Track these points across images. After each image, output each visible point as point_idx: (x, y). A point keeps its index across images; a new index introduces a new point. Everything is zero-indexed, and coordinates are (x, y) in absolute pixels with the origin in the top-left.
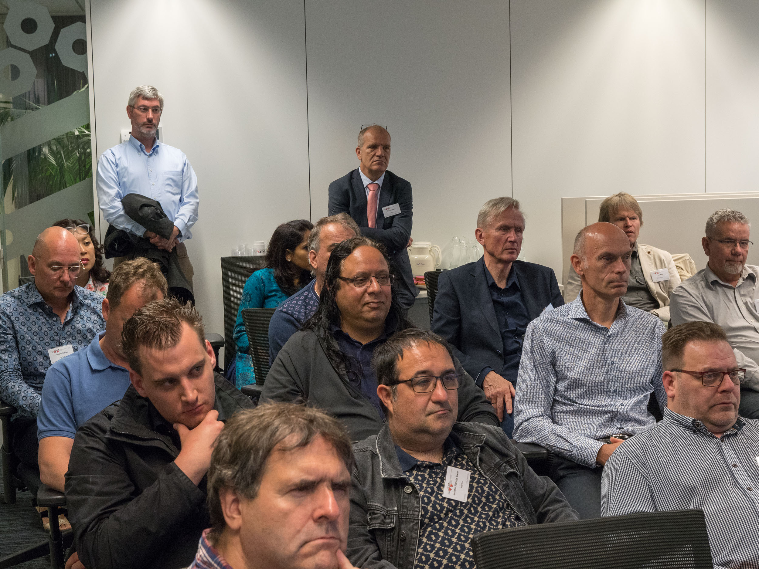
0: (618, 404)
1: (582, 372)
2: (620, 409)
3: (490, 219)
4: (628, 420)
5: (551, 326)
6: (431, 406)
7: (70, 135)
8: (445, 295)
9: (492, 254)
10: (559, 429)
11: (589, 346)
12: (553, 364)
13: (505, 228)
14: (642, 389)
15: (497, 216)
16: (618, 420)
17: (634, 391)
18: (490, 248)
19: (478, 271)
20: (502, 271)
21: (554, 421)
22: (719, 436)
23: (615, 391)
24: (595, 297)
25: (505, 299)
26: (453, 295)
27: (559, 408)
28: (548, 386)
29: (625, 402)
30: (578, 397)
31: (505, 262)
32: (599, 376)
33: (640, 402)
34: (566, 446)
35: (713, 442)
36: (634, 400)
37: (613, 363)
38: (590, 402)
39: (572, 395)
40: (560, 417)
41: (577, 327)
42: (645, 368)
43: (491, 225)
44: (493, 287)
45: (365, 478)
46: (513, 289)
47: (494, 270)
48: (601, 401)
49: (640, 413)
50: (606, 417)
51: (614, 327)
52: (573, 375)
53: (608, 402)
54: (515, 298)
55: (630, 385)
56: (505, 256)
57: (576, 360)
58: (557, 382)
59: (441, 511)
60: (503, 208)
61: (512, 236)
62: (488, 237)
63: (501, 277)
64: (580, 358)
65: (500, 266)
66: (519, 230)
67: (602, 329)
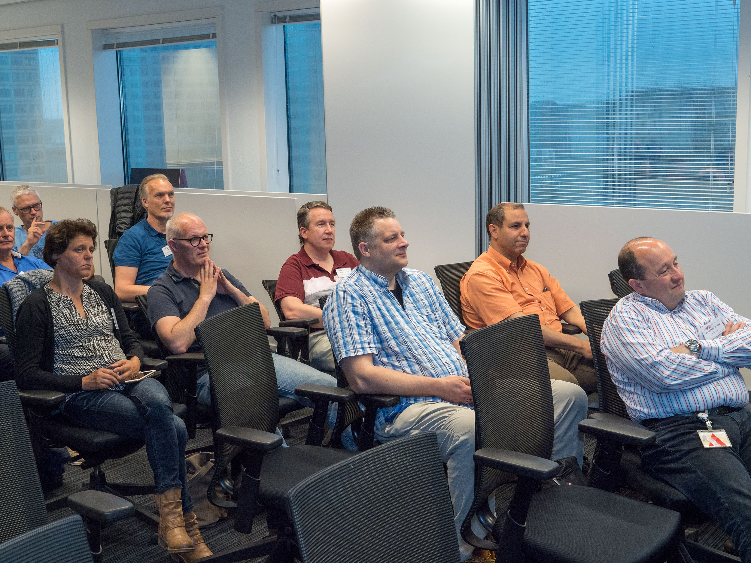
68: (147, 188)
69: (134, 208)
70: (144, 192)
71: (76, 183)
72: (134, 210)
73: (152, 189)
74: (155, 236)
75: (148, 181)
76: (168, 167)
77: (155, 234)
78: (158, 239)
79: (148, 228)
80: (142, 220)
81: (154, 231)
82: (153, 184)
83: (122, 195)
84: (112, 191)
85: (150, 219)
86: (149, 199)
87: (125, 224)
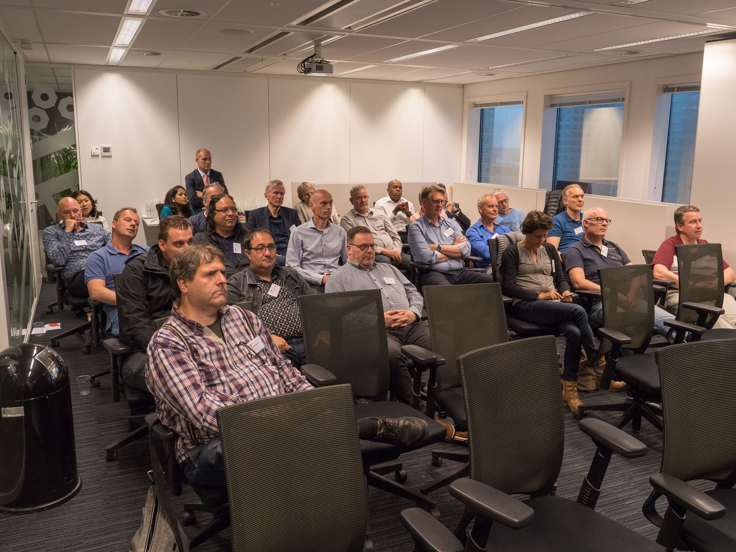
0: (327, 261)
1: (313, 248)
2: (328, 263)
3: (270, 189)
4: (331, 267)
5: (300, 231)
6: (264, 258)
7: (65, 150)
8: (251, 220)
9: (271, 203)
10: (304, 270)
11: (316, 238)
12: (302, 245)
13: (277, 193)
14: (337, 255)
15: (273, 188)
16: (327, 268)
17: (333, 256)
18: (270, 201)
19: (266, 210)
20: (275, 210)
21: (303, 268)
22: (368, 270)
23: (326, 256)
24: (318, 219)
25: (276, 222)
26: (254, 220)
27: (304, 262)
28: (299, 254)
29: (329, 260)
30: (311, 259)
31: (277, 207)
32: (320, 250)
33: (335, 260)
34: (309, 277)
35: (366, 272)
36: (333, 259)
37: (325, 245)
38: (316, 260)
39: (309, 257)
40: (304, 266)
41: (311, 231)
42: (337, 247)
43: (271, 191)
44: (271, 217)
45: (240, 285)
46: (279, 217)
47: (272, 210)
48: (320, 260)
49: (335, 265)
50: (322, 266)
51: (325, 231)
52: (309, 249)
53: (323, 260)
54: (280, 221)
55: (331, 254)
56: (276, 204)
57: (311, 244)
58: (303, 253)
59: (267, 299)
60: (275, 184)
61: (279, 196)
62: (269, 196)
63: (275, 213)
64: (312, 243)
65: (275, 208)
66: (282, 194)
67: (321, 232)
68: (567, 193)
69: (559, 204)
70: (566, 195)
71: (523, 187)
72: (559, 206)
73: (571, 193)
74: (571, 222)
75: (568, 189)
76: (581, 181)
77: (571, 221)
78: (572, 223)
79: (567, 216)
80: (563, 212)
81: (570, 219)
82: (571, 190)
83: (553, 196)
84: (547, 193)
85: (568, 211)
86: (569, 199)
87: (553, 213)
